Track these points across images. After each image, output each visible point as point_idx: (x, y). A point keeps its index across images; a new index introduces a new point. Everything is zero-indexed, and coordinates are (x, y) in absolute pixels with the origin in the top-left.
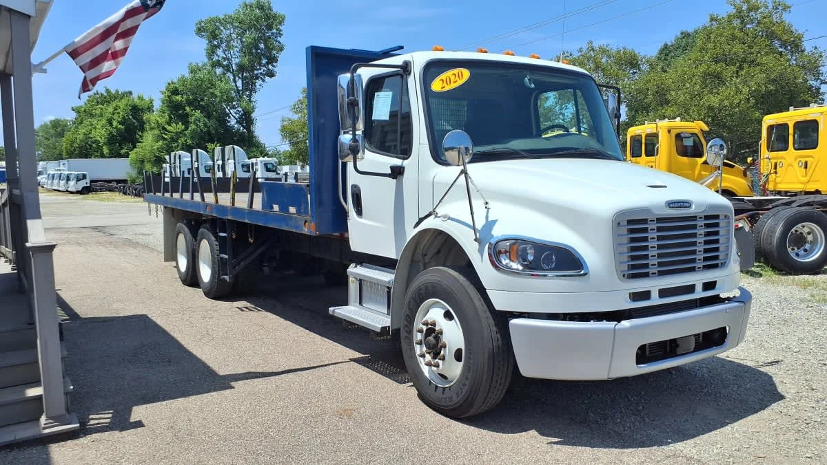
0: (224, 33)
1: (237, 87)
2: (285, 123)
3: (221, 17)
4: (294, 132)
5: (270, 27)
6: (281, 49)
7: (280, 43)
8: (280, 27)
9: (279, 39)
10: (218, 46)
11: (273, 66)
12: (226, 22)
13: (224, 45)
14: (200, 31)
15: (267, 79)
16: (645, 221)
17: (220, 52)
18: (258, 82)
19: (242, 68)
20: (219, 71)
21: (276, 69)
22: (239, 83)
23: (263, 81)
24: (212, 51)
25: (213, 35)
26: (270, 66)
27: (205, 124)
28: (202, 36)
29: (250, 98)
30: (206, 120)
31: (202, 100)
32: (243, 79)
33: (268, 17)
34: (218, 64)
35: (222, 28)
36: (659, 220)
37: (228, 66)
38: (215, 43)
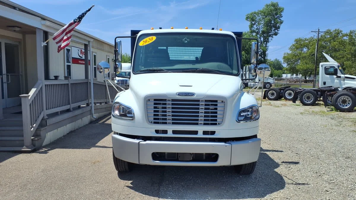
0: (258, 18)
1: (261, 41)
2: (286, 55)
3: (257, 11)
4: (289, 59)
5: (276, 14)
6: (281, 23)
7: (281, 20)
8: (281, 13)
9: (281, 18)
10: (255, 24)
11: (278, 30)
12: (258, 14)
13: (257, 23)
14: (247, 18)
15: (274, 36)
16: (165, 100)
17: (255, 26)
18: (270, 38)
19: (263, 32)
20: (254, 34)
21: (279, 32)
22: (262, 39)
23: (272, 37)
24: (251, 26)
25: (253, 20)
26: (276, 31)
27: (246, 57)
28: (248, 20)
29: (266, 45)
30: (246, 55)
31: (246, 47)
32: (264, 37)
33: (276, 9)
34: (254, 31)
35: (257, 16)
36: (173, 100)
37: (258, 32)
38: (253, 23)
